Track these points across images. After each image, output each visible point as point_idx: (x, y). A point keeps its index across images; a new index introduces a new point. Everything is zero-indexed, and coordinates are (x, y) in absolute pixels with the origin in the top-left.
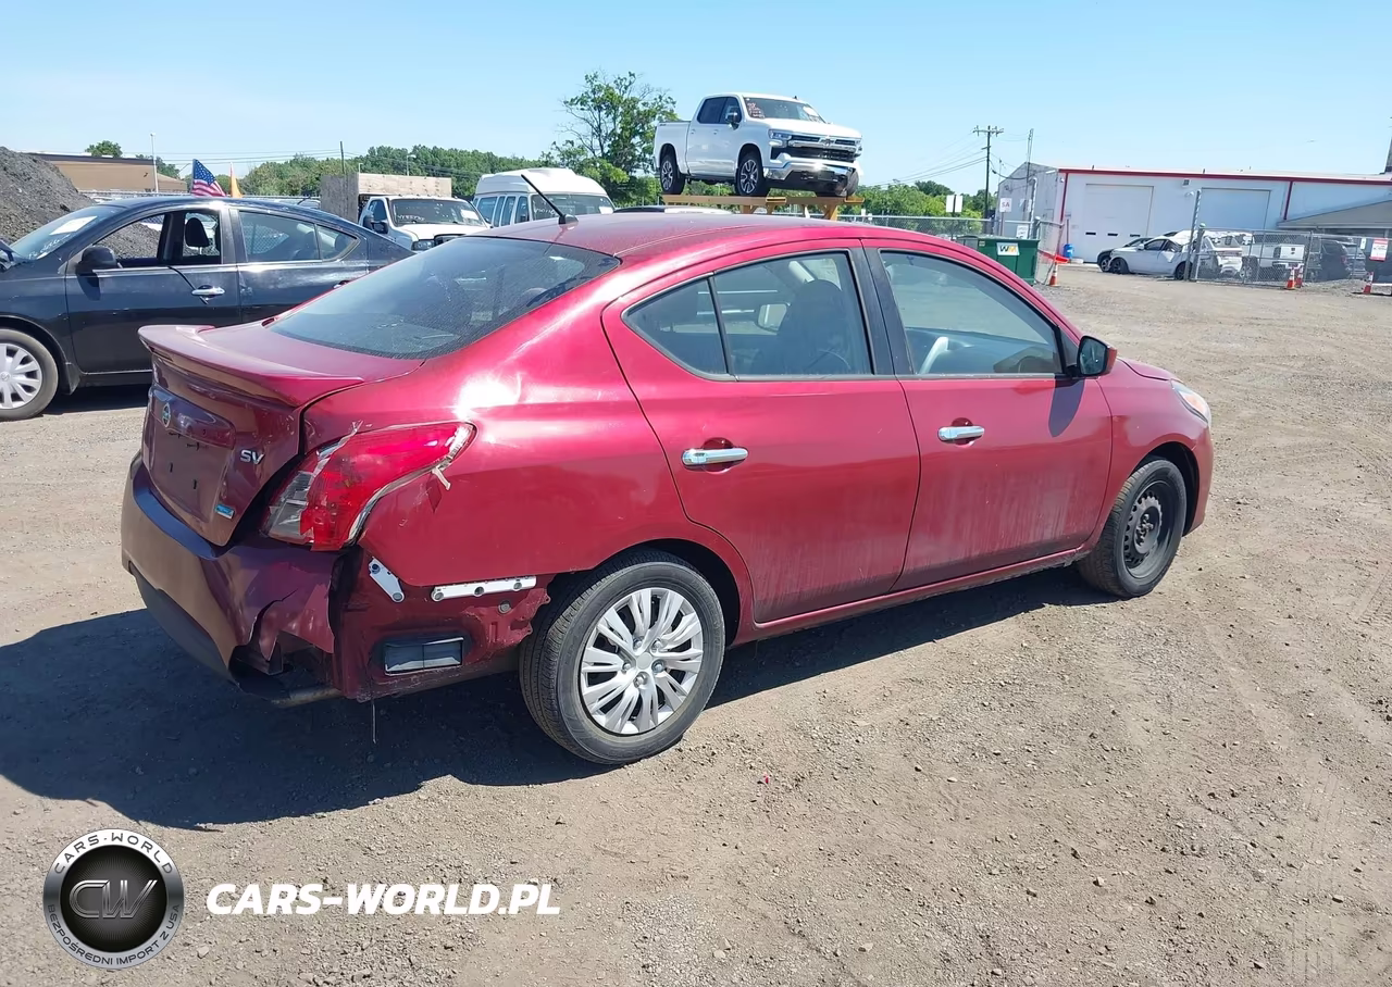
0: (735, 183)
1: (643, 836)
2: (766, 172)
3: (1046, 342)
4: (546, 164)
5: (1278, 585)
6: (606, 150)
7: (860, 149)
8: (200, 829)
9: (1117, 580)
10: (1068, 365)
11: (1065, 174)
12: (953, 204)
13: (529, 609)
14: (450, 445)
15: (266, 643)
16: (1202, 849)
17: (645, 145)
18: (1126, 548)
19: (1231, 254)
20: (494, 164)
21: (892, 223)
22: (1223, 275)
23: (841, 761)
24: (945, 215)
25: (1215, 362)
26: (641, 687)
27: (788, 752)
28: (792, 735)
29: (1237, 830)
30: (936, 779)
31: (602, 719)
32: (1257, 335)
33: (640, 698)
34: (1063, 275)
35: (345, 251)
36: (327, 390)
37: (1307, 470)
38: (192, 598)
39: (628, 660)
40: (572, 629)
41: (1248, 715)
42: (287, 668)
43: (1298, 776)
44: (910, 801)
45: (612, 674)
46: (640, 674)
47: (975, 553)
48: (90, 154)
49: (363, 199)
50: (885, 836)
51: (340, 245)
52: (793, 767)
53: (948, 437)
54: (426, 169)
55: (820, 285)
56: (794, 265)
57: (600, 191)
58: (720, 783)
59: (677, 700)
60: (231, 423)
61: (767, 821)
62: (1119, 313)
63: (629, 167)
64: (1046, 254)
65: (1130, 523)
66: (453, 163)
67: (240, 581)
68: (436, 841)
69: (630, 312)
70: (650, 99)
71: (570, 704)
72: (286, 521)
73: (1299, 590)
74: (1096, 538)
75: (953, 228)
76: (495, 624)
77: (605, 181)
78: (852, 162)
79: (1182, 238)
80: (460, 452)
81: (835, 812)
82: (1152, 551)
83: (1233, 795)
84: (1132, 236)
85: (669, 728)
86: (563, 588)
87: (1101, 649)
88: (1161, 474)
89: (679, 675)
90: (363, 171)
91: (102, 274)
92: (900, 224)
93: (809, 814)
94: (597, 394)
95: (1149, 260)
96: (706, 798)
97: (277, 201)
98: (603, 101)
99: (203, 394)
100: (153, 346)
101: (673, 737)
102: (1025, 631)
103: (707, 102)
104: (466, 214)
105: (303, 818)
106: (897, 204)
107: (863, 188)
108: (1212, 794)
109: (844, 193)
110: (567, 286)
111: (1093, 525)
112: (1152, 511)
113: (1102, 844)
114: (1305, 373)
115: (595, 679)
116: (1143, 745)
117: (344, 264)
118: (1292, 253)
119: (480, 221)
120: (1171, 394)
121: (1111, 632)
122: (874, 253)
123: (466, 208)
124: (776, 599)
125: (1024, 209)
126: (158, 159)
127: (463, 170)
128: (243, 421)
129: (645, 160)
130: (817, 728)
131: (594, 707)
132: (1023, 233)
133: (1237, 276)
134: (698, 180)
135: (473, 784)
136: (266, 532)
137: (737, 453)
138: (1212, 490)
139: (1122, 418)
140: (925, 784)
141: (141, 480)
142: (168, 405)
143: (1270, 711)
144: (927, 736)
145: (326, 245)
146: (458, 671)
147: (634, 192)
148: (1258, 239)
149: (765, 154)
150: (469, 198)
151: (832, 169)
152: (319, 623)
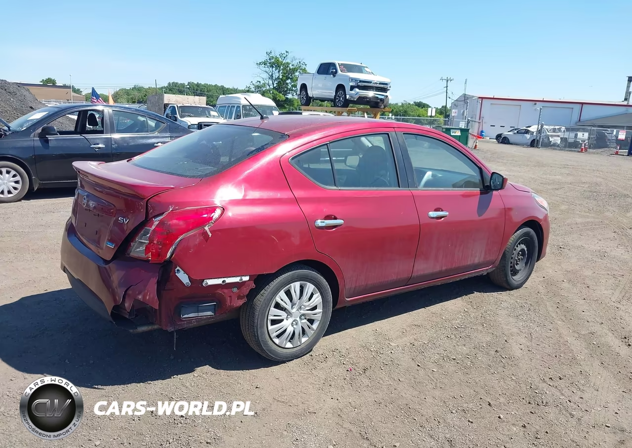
0: (334, 102)
1: (295, 394)
2: (348, 97)
3: (476, 175)
4: (248, 91)
5: (579, 285)
6: (275, 85)
7: (390, 87)
8: (95, 388)
9: (507, 282)
10: (486, 185)
11: (481, 99)
12: (431, 112)
13: (246, 291)
14: (213, 217)
15: (128, 305)
16: (547, 403)
17: (293, 84)
18: (511, 267)
19: (556, 136)
20: (225, 91)
21: (403, 120)
22: (552, 145)
23: (384, 361)
24: (427, 117)
25: (549, 184)
26: (295, 326)
27: (360, 357)
28: (362, 349)
29: (563, 394)
30: (427, 370)
31: (277, 341)
32: (568, 172)
33: (294, 331)
34: (480, 144)
35: (159, 129)
36: (158, 191)
37: (591, 233)
38: (94, 284)
39: (289, 314)
40: (265, 299)
41: (567, 343)
42: (137, 316)
43: (589, 370)
44: (415, 380)
45: (282, 321)
46: (294, 321)
47: (444, 268)
48: (42, 83)
49: (166, 106)
50: (404, 395)
51: (157, 126)
52: (362, 364)
53: (432, 216)
54: (194, 93)
55: (375, 148)
56: (363, 139)
57: (273, 104)
58: (330, 370)
59: (310, 333)
60: (114, 205)
61: (351, 388)
62: (505, 161)
63: (285, 93)
64: (473, 135)
65: (512, 256)
66: (206, 90)
67: (116, 276)
68: (202, 395)
69: (293, 159)
70: (295, 63)
71: (263, 334)
72: (138, 250)
73: (588, 287)
74: (497, 262)
75: (431, 123)
76: (230, 297)
77: (274, 99)
78: (386, 92)
79: (534, 129)
80: (217, 220)
81: (381, 384)
82: (523, 269)
83: (560, 379)
84: (511, 127)
85: (307, 345)
86: (261, 281)
87: (500, 312)
88: (527, 234)
89: (311, 321)
90: (165, 93)
91: (50, 137)
92: (407, 121)
93: (370, 385)
94: (278, 195)
95: (518, 138)
96: (324, 377)
97: (127, 106)
98: (274, 63)
99: (101, 192)
100: (79, 170)
101: (308, 349)
102: (466, 304)
103: (322, 65)
104: (213, 113)
105: (142, 384)
106: (406, 112)
107: (390, 104)
108: (551, 378)
109: (383, 107)
110: (265, 147)
111: (496, 257)
112: (522, 250)
113: (502, 400)
114: (589, 190)
115: (274, 322)
116: (519, 355)
117: (159, 135)
118: (583, 136)
119: (219, 116)
120: (531, 198)
121: (504, 305)
122: (400, 134)
123: (212, 110)
124: (355, 288)
125: (463, 114)
126: (73, 86)
127: (210, 93)
128: (119, 204)
129: (292, 90)
130: (373, 346)
131: (274, 335)
132: (462, 125)
133: (558, 146)
134: (317, 100)
135: (218, 369)
136: (129, 254)
137: (339, 222)
138: (549, 242)
139: (510, 209)
140: (422, 372)
141: (71, 230)
142: (85, 197)
143: (576, 341)
144: (423, 350)
145: (151, 126)
146: (213, 318)
147: (287, 105)
148: (568, 130)
149: (347, 89)
150: (214, 106)
151: (377, 96)
152: (152, 296)
